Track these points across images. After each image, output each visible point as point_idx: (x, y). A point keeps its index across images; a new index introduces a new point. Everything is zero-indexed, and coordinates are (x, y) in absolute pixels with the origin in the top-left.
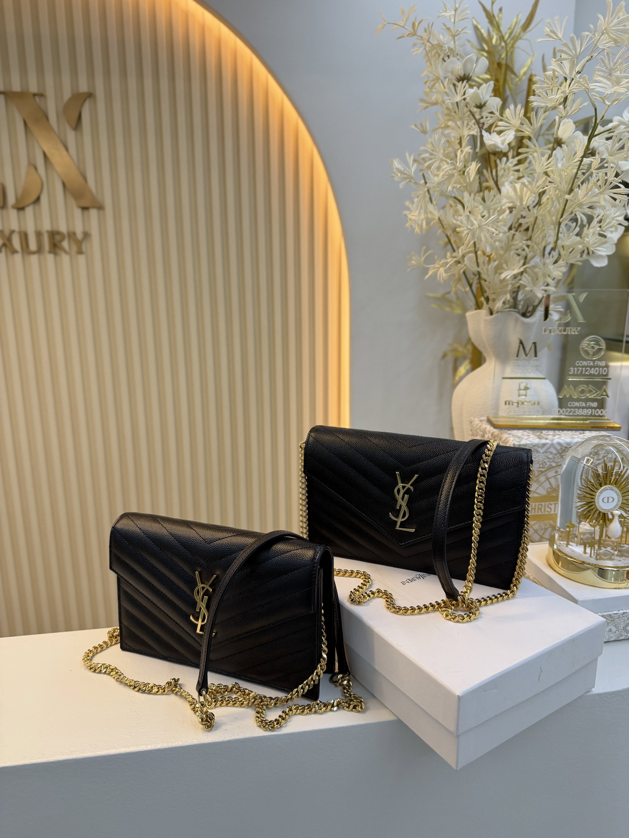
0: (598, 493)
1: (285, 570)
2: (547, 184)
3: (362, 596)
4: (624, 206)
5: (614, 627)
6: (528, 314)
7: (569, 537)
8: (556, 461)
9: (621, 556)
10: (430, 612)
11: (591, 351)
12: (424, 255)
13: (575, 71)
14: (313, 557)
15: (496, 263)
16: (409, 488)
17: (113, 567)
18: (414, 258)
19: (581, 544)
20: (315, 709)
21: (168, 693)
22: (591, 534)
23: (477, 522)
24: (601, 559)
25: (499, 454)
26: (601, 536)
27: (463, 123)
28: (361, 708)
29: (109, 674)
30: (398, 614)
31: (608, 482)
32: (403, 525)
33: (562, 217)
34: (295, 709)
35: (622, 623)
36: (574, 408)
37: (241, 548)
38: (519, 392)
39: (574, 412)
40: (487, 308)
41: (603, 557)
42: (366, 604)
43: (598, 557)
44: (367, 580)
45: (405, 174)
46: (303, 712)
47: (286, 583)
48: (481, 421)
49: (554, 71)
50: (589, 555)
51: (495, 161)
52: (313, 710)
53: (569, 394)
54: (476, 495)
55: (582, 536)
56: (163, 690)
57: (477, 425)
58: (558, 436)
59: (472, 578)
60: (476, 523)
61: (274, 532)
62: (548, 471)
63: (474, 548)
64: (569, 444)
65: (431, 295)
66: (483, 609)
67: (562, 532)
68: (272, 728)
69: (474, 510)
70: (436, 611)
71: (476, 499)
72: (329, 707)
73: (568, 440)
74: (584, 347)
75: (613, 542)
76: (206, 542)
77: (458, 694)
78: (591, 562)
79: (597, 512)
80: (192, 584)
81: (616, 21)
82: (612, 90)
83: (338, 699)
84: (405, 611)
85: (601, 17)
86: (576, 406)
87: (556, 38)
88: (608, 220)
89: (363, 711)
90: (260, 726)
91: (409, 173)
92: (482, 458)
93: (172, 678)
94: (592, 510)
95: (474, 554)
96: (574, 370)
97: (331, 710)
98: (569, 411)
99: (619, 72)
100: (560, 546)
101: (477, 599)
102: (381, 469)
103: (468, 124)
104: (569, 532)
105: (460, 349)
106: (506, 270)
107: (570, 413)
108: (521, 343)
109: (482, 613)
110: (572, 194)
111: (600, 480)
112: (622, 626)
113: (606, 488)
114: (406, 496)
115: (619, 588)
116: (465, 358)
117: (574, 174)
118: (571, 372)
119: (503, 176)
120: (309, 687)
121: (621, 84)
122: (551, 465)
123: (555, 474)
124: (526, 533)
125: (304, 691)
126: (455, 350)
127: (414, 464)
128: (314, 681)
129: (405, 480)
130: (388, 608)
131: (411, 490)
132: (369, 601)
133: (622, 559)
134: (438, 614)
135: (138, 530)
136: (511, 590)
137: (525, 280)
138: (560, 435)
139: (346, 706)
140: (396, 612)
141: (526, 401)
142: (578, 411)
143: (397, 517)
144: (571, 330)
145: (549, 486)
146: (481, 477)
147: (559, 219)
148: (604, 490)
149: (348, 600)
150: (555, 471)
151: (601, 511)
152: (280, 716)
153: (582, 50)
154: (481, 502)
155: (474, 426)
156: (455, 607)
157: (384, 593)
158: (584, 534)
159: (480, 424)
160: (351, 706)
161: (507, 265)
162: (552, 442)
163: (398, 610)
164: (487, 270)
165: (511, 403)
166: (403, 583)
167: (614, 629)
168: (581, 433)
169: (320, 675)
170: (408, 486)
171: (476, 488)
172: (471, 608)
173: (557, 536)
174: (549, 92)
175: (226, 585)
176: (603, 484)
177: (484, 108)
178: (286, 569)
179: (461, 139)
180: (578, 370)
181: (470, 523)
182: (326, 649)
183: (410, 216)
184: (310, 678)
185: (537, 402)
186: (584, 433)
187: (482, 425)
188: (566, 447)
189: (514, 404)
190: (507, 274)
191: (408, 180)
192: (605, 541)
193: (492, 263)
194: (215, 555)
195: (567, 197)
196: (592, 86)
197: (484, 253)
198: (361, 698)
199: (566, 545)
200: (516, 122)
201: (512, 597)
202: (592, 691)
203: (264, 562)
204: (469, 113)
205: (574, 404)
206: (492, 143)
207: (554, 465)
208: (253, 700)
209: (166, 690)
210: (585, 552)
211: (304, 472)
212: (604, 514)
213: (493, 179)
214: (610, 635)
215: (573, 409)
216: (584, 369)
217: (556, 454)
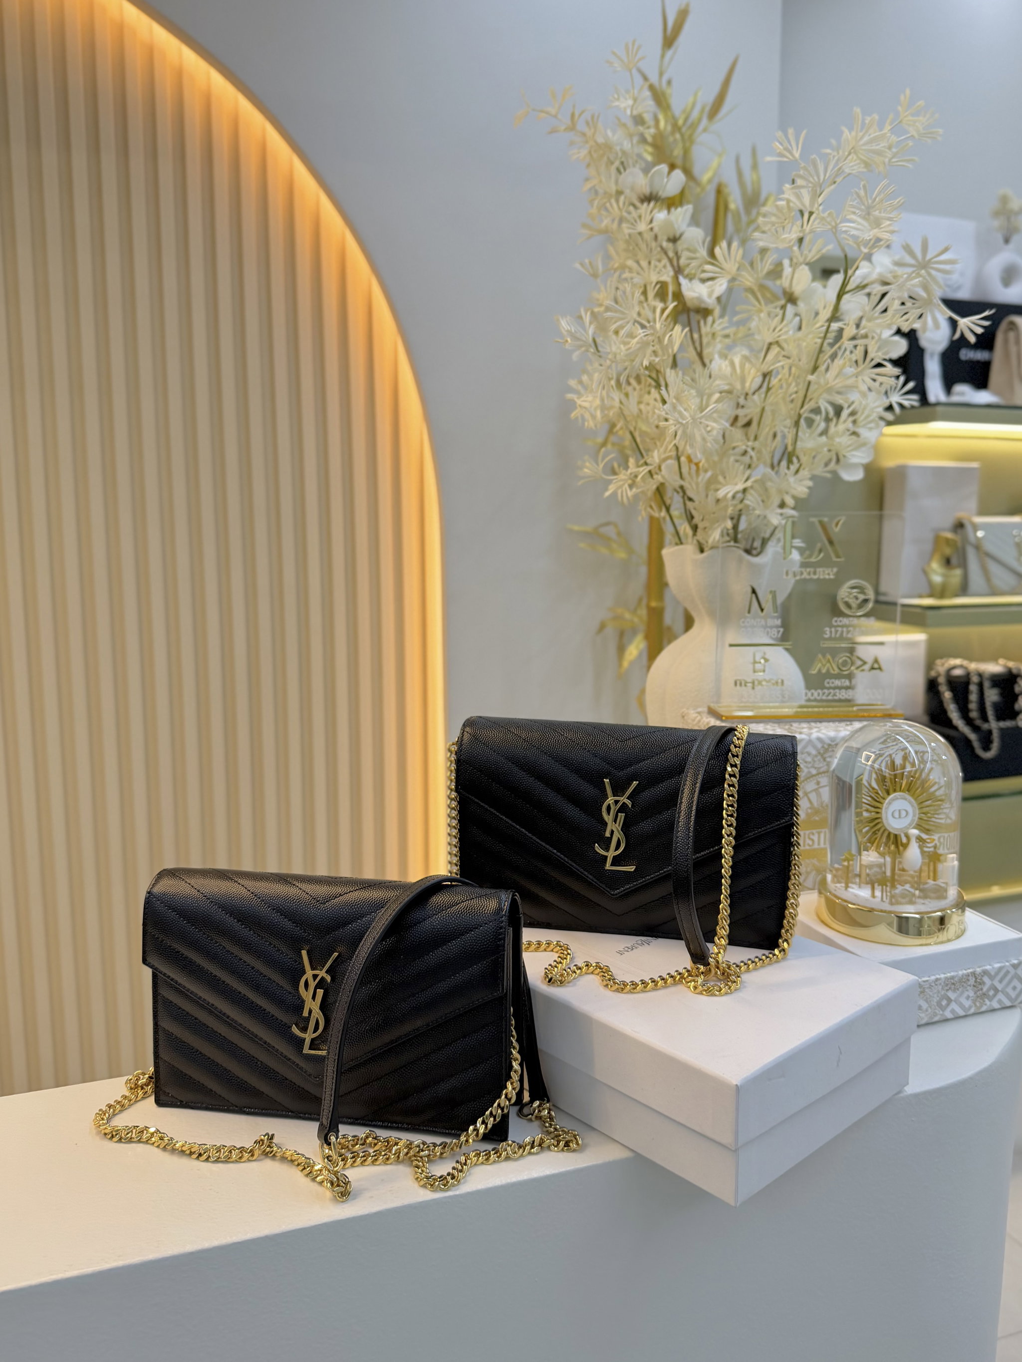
0: (885, 805)
1: (454, 932)
2: (781, 358)
3: (564, 972)
4: (886, 393)
5: (925, 1003)
6: (754, 552)
7: (848, 876)
8: (816, 766)
9: (925, 897)
10: (669, 986)
11: (854, 603)
12: (602, 460)
13: (818, 203)
14: (499, 907)
15: (709, 474)
16: (624, 803)
17: (149, 959)
18: (587, 464)
19: (867, 883)
20: (507, 1154)
21: (259, 1158)
22: (880, 866)
23: (728, 845)
24: (898, 903)
25: (753, 744)
26: (893, 870)
27: (650, 263)
28: (577, 1144)
29: (147, 1142)
30: (624, 992)
31: (898, 789)
32: (616, 861)
33: (802, 406)
34: (475, 1156)
35: (935, 996)
36: (835, 688)
37: (379, 905)
38: (754, 667)
39: (835, 695)
40: (695, 542)
41: (900, 899)
42: (571, 984)
43: (893, 900)
44: (565, 952)
45: (578, 339)
46: (487, 1159)
47: (457, 953)
48: (699, 713)
49: (788, 201)
50: (880, 899)
51: (699, 322)
52: (503, 1156)
53: (826, 668)
54: (725, 806)
55: (868, 871)
56: (250, 1154)
57: (694, 720)
58: (816, 730)
59: (726, 932)
60: (727, 847)
61: (426, 878)
62: (806, 782)
63: (725, 885)
64: (832, 739)
65: (576, 528)
66: (745, 977)
67: (837, 870)
68: (445, 1186)
69: (722, 827)
70: (678, 984)
71: (724, 812)
72: (528, 1148)
73: (832, 734)
74: (843, 597)
75: (912, 877)
76: (318, 901)
77: (735, 1083)
78: (883, 908)
79: (886, 834)
80: (296, 974)
81: (866, 139)
82: (871, 233)
83: (540, 1135)
84: (634, 987)
85: (846, 131)
86: (836, 685)
87: (791, 157)
88: (866, 413)
89: (580, 1149)
90: (424, 1186)
91: (585, 338)
92: (730, 750)
93: (264, 1134)
94: (878, 830)
95: (726, 896)
96: (831, 632)
97: (530, 1153)
98: (826, 694)
99: (878, 211)
100: (835, 890)
101: (734, 964)
102: (580, 777)
103: (656, 267)
104: (848, 867)
105: (627, 616)
106: (724, 486)
107: (828, 696)
108: (754, 591)
109: (745, 982)
110: (816, 374)
111: (886, 786)
112: (935, 1000)
113: (895, 796)
114: (622, 816)
115: (926, 945)
116: (634, 632)
117: (818, 346)
118: (827, 634)
119: (708, 344)
120: (495, 1120)
121: (882, 226)
122: (809, 772)
123: (816, 787)
124: (797, 858)
125: (486, 1127)
126: (617, 618)
127: (631, 765)
128: (502, 1109)
129: (618, 790)
130: (607, 986)
131: (627, 805)
132: (575, 980)
133: (926, 901)
134: (681, 988)
135: (195, 892)
136: (780, 949)
137: (751, 500)
138: (818, 728)
139: (553, 1145)
140: (620, 990)
141: (765, 680)
142: (840, 694)
143: (607, 849)
144: (824, 571)
145: (808, 805)
146: (730, 777)
147: (798, 409)
148: (893, 800)
149: (542, 982)
150: (815, 781)
151: (891, 831)
152: (454, 1168)
153: (826, 178)
154: (732, 816)
155: (690, 721)
156: (705, 976)
157: (596, 966)
158: (870, 866)
159: (699, 718)
160: (562, 1144)
161: (725, 478)
162: (810, 737)
163: (622, 987)
164: (697, 484)
165: (743, 684)
166: (620, 953)
167: (925, 1005)
168: (847, 725)
169: (511, 1098)
170: (624, 799)
171: (723, 795)
172: (729, 975)
173: (829, 877)
174: (780, 230)
175: (364, 961)
176: (891, 790)
177: (679, 243)
178: (456, 930)
179: (645, 286)
180: (836, 631)
181: (716, 850)
182: (519, 1057)
183: (579, 402)
184: (496, 1105)
185: (780, 681)
186: (851, 724)
187: (702, 718)
188: (829, 745)
189: (748, 685)
190: (726, 491)
191: (583, 349)
192: (900, 876)
193: (702, 474)
194: (335, 920)
195: (811, 378)
196: (844, 226)
197: (690, 460)
198: (575, 1131)
199: (844, 889)
200: (731, 266)
201: (782, 959)
202: (906, 1091)
203: (420, 923)
204: (659, 249)
205: (833, 683)
206: (695, 295)
207: (814, 772)
208: (406, 1150)
209: (257, 1153)
210: (873, 896)
211: (457, 790)
212: (896, 836)
213: (695, 349)
214: (920, 1015)
215: (832, 691)
216: (845, 629)
217: (816, 756)
